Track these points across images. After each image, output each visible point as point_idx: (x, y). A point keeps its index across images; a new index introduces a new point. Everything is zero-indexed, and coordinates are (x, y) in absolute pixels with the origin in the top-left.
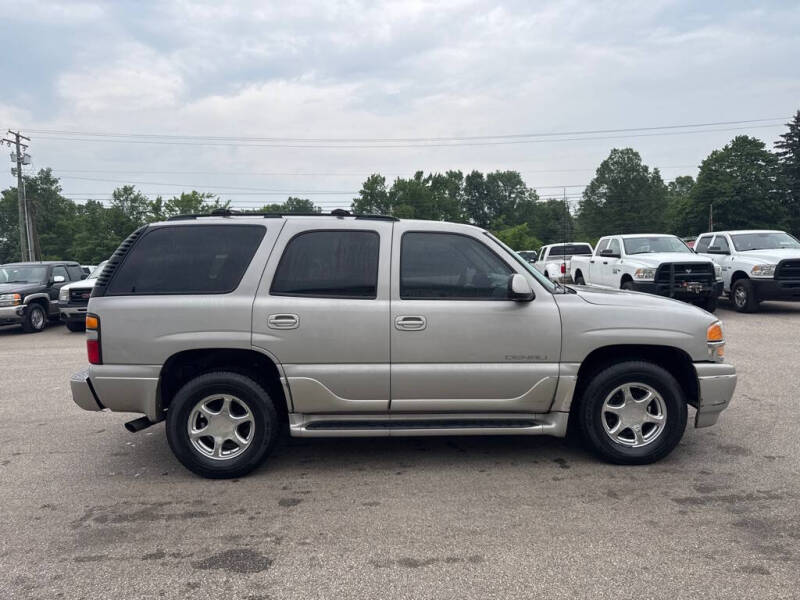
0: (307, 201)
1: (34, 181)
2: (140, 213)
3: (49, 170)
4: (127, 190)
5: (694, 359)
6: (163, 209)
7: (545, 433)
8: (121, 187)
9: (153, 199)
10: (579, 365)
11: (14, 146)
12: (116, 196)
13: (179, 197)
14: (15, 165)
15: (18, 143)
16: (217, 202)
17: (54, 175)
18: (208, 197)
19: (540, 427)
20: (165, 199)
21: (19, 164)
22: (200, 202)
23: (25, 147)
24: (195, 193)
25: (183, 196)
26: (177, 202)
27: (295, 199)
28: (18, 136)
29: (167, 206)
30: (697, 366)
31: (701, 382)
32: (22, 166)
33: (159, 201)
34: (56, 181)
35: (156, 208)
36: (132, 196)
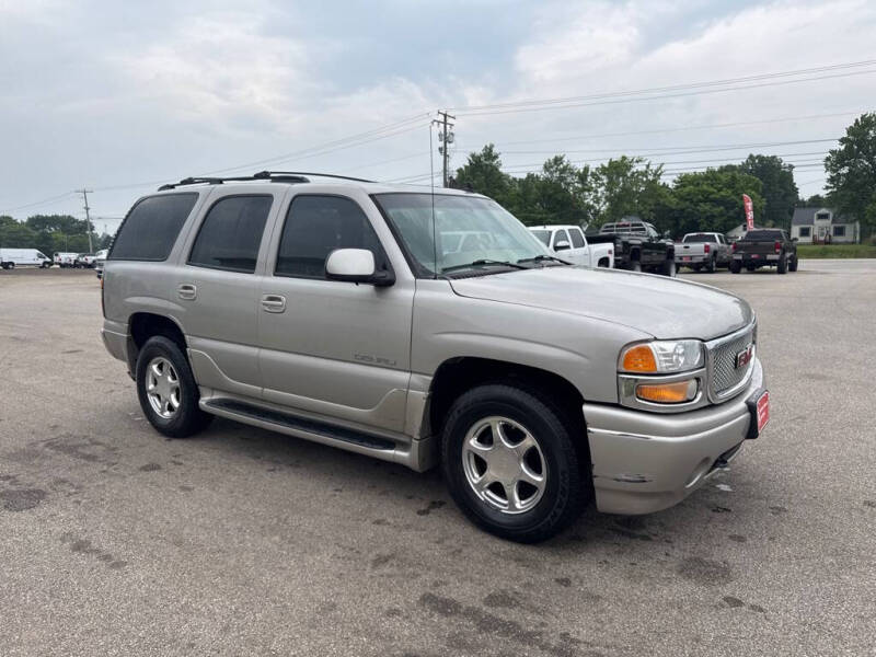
0: (774, 157)
1: (479, 158)
2: (568, 184)
3: (492, 146)
4: (558, 160)
5: (586, 397)
6: (589, 179)
7: (396, 461)
8: (552, 158)
9: (580, 167)
10: (431, 378)
11: (442, 125)
12: (547, 167)
13: (606, 165)
14: (442, 144)
15: (445, 123)
16: (648, 166)
17: (495, 150)
18: (637, 162)
19: (392, 452)
20: (592, 169)
21: (445, 143)
22: (629, 168)
23: (452, 125)
24: (624, 158)
25: (611, 163)
26: (604, 170)
27: (758, 157)
28: (445, 116)
29: (593, 175)
30: (586, 408)
31: (589, 434)
32: (448, 145)
33: (586, 169)
34: (496, 157)
35: (583, 177)
36: (562, 166)
